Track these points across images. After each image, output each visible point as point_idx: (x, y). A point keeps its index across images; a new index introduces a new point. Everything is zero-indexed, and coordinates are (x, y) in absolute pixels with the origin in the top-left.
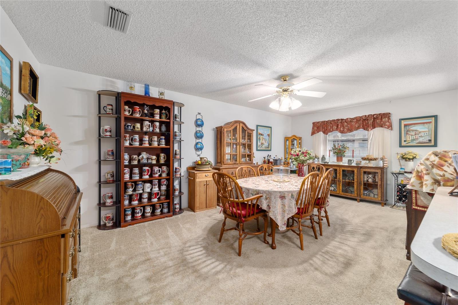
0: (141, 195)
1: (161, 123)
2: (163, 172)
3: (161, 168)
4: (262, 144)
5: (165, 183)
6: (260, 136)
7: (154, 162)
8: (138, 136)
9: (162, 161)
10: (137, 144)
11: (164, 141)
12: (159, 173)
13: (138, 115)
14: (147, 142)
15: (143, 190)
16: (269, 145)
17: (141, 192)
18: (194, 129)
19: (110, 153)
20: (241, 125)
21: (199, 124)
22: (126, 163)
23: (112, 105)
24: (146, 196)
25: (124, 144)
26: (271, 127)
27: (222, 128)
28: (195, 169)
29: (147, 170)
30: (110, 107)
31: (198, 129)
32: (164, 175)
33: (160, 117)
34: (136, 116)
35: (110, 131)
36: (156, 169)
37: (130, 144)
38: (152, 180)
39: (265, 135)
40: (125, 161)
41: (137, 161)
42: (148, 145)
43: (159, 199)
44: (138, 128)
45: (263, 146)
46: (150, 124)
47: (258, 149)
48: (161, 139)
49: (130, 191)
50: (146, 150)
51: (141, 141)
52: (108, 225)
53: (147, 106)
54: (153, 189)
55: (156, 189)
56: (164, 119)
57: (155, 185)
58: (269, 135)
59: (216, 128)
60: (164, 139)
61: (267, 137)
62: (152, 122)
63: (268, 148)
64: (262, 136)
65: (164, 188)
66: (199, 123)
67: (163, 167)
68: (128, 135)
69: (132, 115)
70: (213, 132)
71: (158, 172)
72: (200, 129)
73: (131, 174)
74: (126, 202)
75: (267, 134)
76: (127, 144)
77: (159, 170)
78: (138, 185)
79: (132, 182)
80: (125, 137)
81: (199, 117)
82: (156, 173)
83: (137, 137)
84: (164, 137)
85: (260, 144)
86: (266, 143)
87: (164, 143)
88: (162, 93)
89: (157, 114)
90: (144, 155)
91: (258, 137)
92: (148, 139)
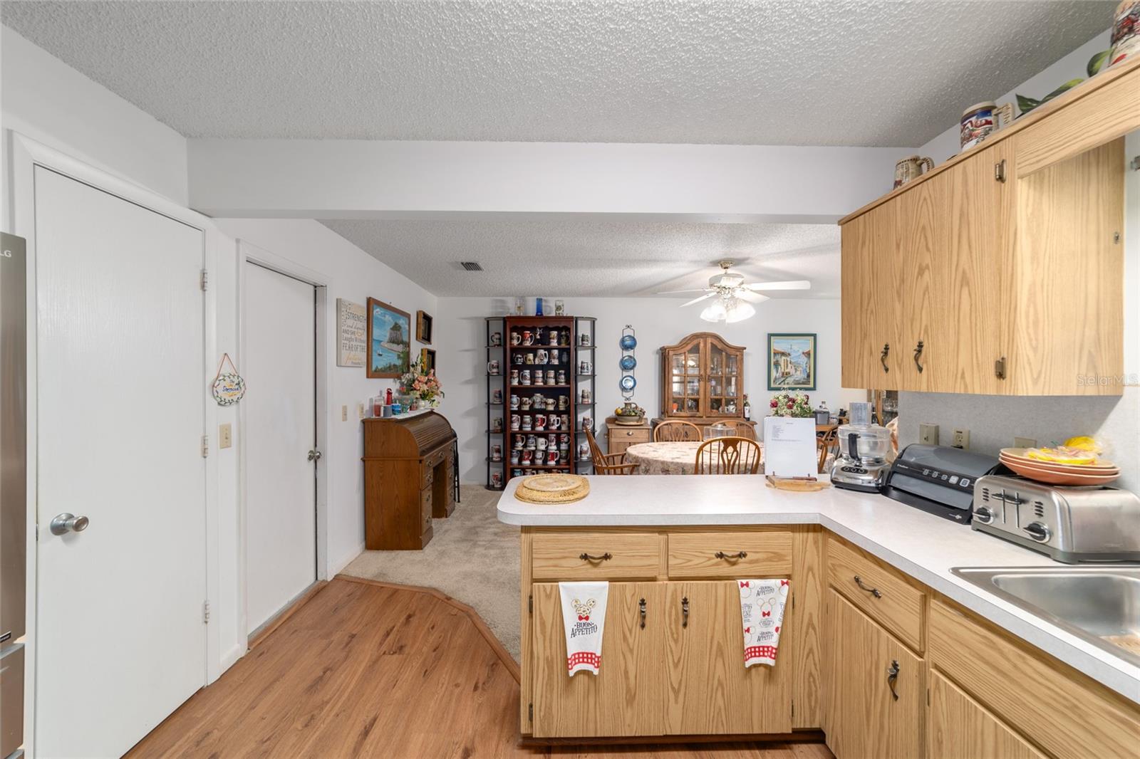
0: (534, 452)
1: (561, 351)
2: (563, 423)
3: (561, 417)
4: (786, 375)
5: (566, 440)
6: (778, 357)
7: (551, 408)
8: (528, 371)
9: (562, 407)
10: (527, 383)
11: (563, 376)
12: (558, 423)
13: (528, 344)
14: (540, 380)
15: (536, 447)
16: (809, 376)
17: (533, 448)
18: (618, 354)
19: (497, 395)
20: (710, 341)
21: (628, 344)
22: (515, 408)
23: (499, 334)
24: (539, 455)
25: (511, 383)
26: (815, 336)
27: (666, 349)
28: (616, 422)
29: (541, 418)
30: (497, 336)
31: (626, 353)
32: (564, 428)
33: (559, 343)
34: (526, 345)
35: (498, 367)
36: (553, 418)
37: (520, 383)
38: (548, 434)
39: (793, 355)
40: (513, 406)
41: (528, 406)
42: (542, 384)
43: (558, 462)
44: (530, 360)
45: (790, 380)
46: (546, 352)
47: (772, 386)
48: (560, 374)
49: (520, 445)
50: (539, 390)
51: (533, 378)
52: (496, 486)
53: (540, 329)
54: (550, 448)
55: (553, 448)
56: (563, 345)
57: (551, 442)
58: (808, 354)
59: (661, 349)
60: (565, 374)
61: (804, 360)
62: (549, 350)
63: (803, 383)
64: (783, 358)
65: (564, 446)
66: (628, 342)
67: (563, 416)
68: (516, 371)
69: (521, 344)
70: (658, 356)
71: (556, 422)
72: (630, 353)
73: (522, 423)
74: (515, 460)
75: (801, 351)
76: (515, 383)
77: (558, 420)
78: (529, 438)
79: (522, 434)
80: (512, 373)
81: (628, 332)
82: (553, 425)
83: (527, 373)
84: (563, 372)
85: (779, 375)
86: (798, 373)
87: (563, 380)
88: (560, 306)
89: (554, 339)
90: (538, 397)
91: (773, 361)
92: (541, 375)
